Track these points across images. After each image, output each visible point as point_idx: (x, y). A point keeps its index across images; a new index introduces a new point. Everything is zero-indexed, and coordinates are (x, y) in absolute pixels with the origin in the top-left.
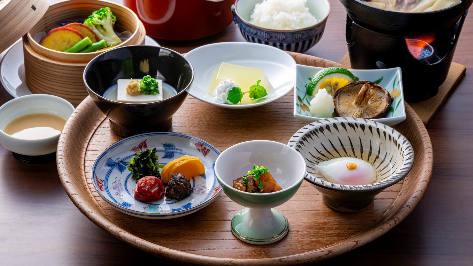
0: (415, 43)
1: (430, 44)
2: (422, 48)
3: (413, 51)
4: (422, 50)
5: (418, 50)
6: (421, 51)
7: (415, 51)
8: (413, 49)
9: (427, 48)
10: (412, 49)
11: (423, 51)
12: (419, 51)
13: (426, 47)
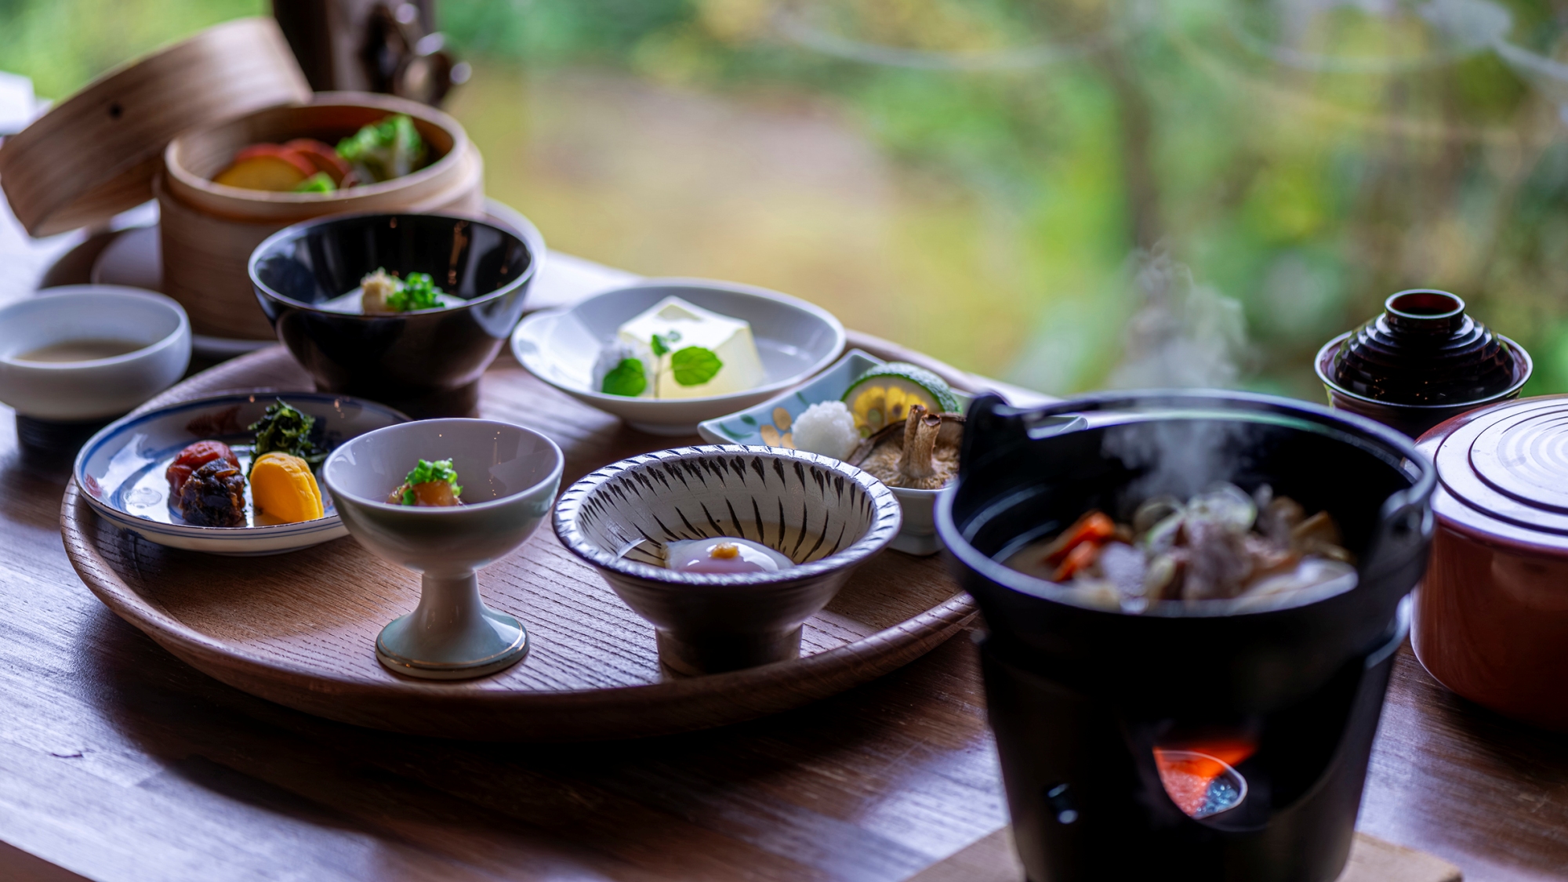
0: (1185, 764)
1: (1236, 767)
2: (1210, 778)
3: (1178, 789)
4: (1210, 787)
5: (1195, 786)
6: (1206, 791)
7: (1185, 791)
8: (1178, 782)
9: (1226, 781)
10: (1174, 784)
11: (1212, 790)
12: (1198, 789)
13: (1223, 778)
